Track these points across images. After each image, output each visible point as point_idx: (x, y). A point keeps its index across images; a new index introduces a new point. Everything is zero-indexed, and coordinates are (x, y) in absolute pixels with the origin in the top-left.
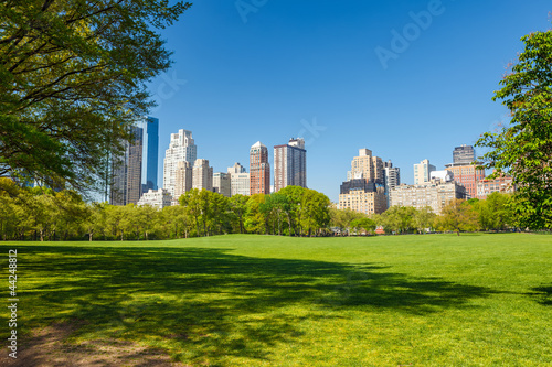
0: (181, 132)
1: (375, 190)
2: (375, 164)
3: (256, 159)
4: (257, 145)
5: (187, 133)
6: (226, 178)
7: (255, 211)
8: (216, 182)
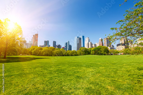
0: (87, 38)
1: (125, 45)
2: (125, 40)
3: (100, 41)
4: (100, 39)
5: (88, 38)
6: (95, 45)
7: (93, 51)
8: (93, 46)
